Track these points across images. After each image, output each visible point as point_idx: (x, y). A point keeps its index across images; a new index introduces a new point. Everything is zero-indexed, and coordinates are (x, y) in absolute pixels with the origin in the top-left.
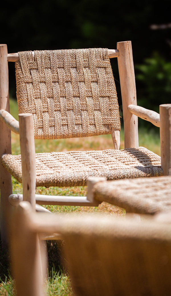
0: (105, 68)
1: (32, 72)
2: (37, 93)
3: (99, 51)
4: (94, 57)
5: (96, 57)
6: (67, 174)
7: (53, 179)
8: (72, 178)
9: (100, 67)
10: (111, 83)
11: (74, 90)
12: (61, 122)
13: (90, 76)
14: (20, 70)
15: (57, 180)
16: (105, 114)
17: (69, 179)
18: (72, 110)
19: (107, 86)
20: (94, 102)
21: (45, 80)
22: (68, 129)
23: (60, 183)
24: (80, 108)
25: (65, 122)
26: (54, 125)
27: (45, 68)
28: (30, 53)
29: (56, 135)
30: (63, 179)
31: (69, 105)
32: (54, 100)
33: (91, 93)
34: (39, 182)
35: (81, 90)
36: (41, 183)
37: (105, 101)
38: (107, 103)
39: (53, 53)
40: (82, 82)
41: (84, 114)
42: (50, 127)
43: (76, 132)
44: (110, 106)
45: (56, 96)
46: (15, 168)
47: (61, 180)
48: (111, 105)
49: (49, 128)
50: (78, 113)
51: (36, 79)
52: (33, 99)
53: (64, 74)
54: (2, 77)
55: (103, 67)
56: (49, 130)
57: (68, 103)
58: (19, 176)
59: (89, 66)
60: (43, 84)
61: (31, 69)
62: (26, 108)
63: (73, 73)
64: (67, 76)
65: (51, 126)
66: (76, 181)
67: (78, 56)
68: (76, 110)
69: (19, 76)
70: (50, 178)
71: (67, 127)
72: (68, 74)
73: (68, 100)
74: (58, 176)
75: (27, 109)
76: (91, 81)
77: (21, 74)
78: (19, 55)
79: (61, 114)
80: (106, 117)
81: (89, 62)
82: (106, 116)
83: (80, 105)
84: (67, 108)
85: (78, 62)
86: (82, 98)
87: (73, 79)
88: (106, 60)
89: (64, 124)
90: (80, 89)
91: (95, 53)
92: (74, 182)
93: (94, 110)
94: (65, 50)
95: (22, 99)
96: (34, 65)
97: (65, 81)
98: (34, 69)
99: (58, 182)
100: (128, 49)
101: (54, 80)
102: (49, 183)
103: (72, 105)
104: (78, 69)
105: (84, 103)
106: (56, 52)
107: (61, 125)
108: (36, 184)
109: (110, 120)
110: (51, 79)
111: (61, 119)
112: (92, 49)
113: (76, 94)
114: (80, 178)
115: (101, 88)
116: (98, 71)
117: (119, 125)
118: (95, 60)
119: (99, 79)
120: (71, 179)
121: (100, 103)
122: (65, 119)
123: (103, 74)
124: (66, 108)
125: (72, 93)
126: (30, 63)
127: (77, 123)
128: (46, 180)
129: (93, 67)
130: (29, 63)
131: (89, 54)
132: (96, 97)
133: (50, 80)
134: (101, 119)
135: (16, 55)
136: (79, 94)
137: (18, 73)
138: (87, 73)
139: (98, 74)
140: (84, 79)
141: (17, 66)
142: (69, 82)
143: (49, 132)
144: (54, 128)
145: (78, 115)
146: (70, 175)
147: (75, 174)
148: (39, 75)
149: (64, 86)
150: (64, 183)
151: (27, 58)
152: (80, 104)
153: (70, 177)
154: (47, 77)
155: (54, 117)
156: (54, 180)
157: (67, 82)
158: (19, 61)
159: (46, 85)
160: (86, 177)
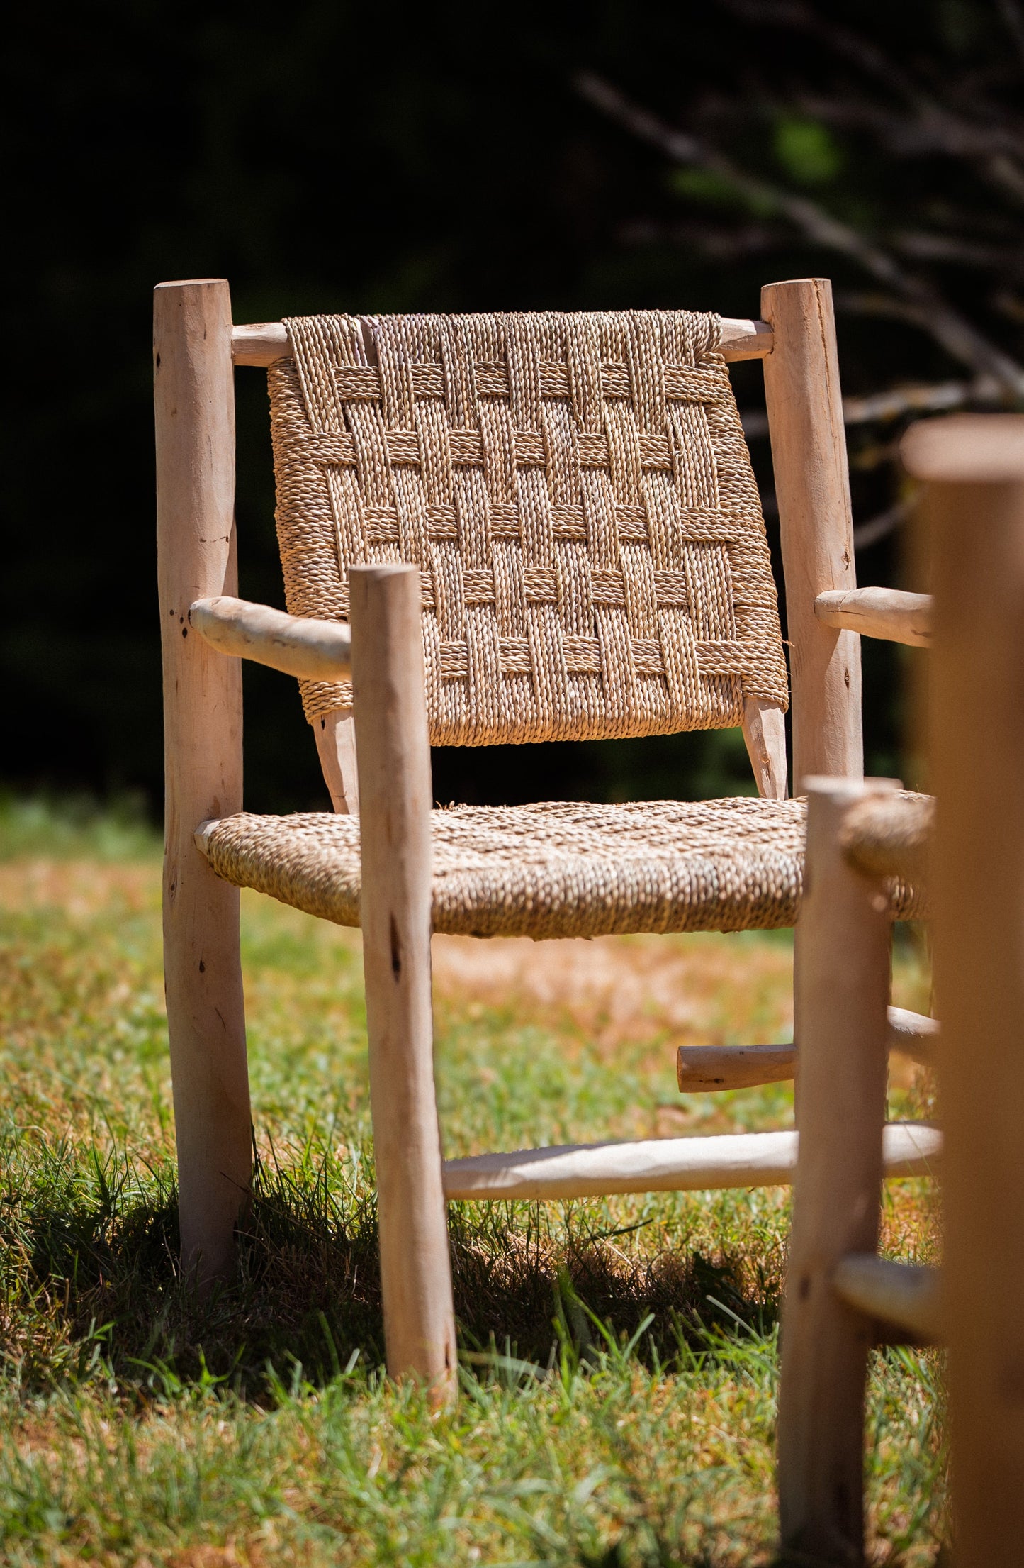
0: (708, 405)
1: (356, 415)
2: (380, 517)
3: (677, 322)
4: (653, 350)
5: (663, 353)
6: (585, 871)
7: (516, 890)
8: (609, 888)
9: (685, 403)
10: (738, 480)
11: (558, 509)
12: (500, 663)
13: (638, 444)
14: (295, 402)
15: (536, 894)
16: (713, 627)
17: (595, 892)
18: (550, 602)
19: (721, 493)
20: (657, 569)
21: (419, 457)
22: (534, 694)
23: (550, 911)
24: (592, 596)
25: (517, 662)
26: (463, 676)
27: (417, 397)
28: (344, 322)
29: (474, 722)
30: (565, 891)
31: (538, 581)
32: (461, 555)
33: (642, 524)
34: (447, 907)
35: (594, 508)
36: (456, 910)
37: (710, 563)
38: (720, 575)
39: (455, 328)
40: (595, 468)
41: (612, 623)
42: (444, 685)
43: (572, 713)
44: (735, 589)
45: (473, 535)
46: (302, 857)
47: (558, 898)
48: (739, 585)
49: (442, 691)
50: (581, 621)
51: (375, 447)
52: (362, 544)
53: (508, 431)
54: (204, 438)
55: (696, 403)
56: (442, 697)
57: (530, 569)
58: (332, 885)
59: (631, 392)
60: (409, 475)
61: (350, 401)
62: (327, 589)
63: (553, 425)
64: (525, 441)
65: (448, 681)
66: (630, 904)
67: (578, 346)
68: (571, 605)
69: (292, 434)
70: (500, 884)
71: (527, 686)
72: (530, 429)
73: (533, 553)
74: (542, 877)
75: (333, 594)
76: (644, 468)
77: (300, 423)
78: (287, 330)
79: (500, 623)
80: (718, 643)
81: (629, 374)
82: (716, 639)
83: (591, 583)
84: (528, 595)
85: (579, 370)
86: (600, 545)
87: (553, 453)
88: (713, 368)
89: (515, 669)
90: (587, 504)
91: (657, 332)
92: (620, 910)
93: (660, 607)
94: (514, 315)
95: (305, 544)
96: (362, 381)
97: (515, 464)
98: (362, 400)
99: (538, 905)
100: (820, 317)
101: (459, 457)
102: (496, 912)
103: (551, 581)
104: (579, 404)
105: (609, 571)
106: (467, 321)
107: (501, 676)
108: (433, 916)
109: (736, 658)
110: (449, 454)
111: (498, 646)
112: (644, 313)
113: (572, 527)
114: (648, 888)
115: (691, 502)
116: (675, 417)
117: (780, 680)
118: (659, 367)
119: (680, 459)
120: (602, 891)
121: (689, 574)
122: (518, 646)
123: (698, 433)
124: (525, 591)
125: (551, 522)
126: (341, 372)
127: (575, 668)
128: (481, 894)
129: (652, 400)
130: (338, 373)
131: (629, 336)
132: (667, 545)
133: (442, 458)
134: (695, 653)
135: (275, 330)
136: (585, 526)
137: (287, 421)
138: (622, 426)
139: (675, 436)
140: (609, 457)
141: (279, 386)
142: (535, 466)
143: (442, 710)
144: (467, 689)
145: (581, 631)
146: (599, 873)
147: (622, 871)
148: (390, 429)
149: (511, 487)
150: (571, 912)
151: (328, 348)
152: (589, 575)
153: (601, 882)
154: (428, 442)
155: (465, 638)
156: (522, 899)
157: (525, 467)
158: (289, 362)
159: (421, 478)
160: (677, 884)
